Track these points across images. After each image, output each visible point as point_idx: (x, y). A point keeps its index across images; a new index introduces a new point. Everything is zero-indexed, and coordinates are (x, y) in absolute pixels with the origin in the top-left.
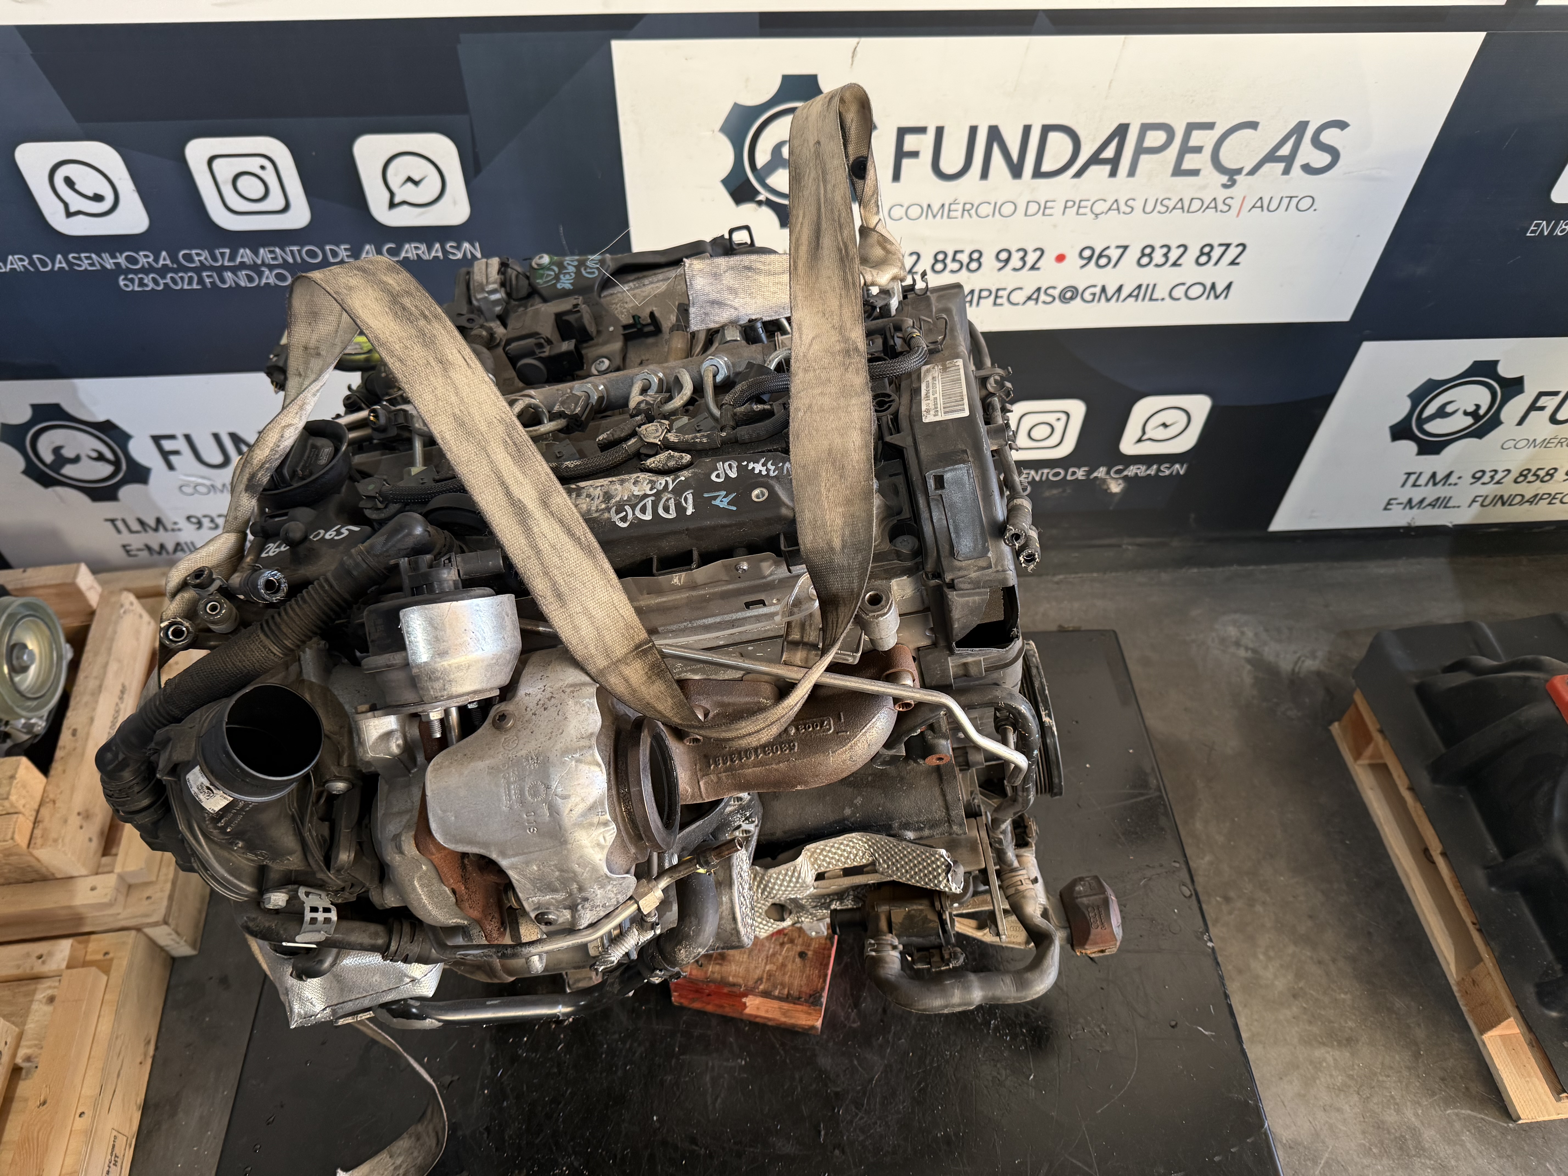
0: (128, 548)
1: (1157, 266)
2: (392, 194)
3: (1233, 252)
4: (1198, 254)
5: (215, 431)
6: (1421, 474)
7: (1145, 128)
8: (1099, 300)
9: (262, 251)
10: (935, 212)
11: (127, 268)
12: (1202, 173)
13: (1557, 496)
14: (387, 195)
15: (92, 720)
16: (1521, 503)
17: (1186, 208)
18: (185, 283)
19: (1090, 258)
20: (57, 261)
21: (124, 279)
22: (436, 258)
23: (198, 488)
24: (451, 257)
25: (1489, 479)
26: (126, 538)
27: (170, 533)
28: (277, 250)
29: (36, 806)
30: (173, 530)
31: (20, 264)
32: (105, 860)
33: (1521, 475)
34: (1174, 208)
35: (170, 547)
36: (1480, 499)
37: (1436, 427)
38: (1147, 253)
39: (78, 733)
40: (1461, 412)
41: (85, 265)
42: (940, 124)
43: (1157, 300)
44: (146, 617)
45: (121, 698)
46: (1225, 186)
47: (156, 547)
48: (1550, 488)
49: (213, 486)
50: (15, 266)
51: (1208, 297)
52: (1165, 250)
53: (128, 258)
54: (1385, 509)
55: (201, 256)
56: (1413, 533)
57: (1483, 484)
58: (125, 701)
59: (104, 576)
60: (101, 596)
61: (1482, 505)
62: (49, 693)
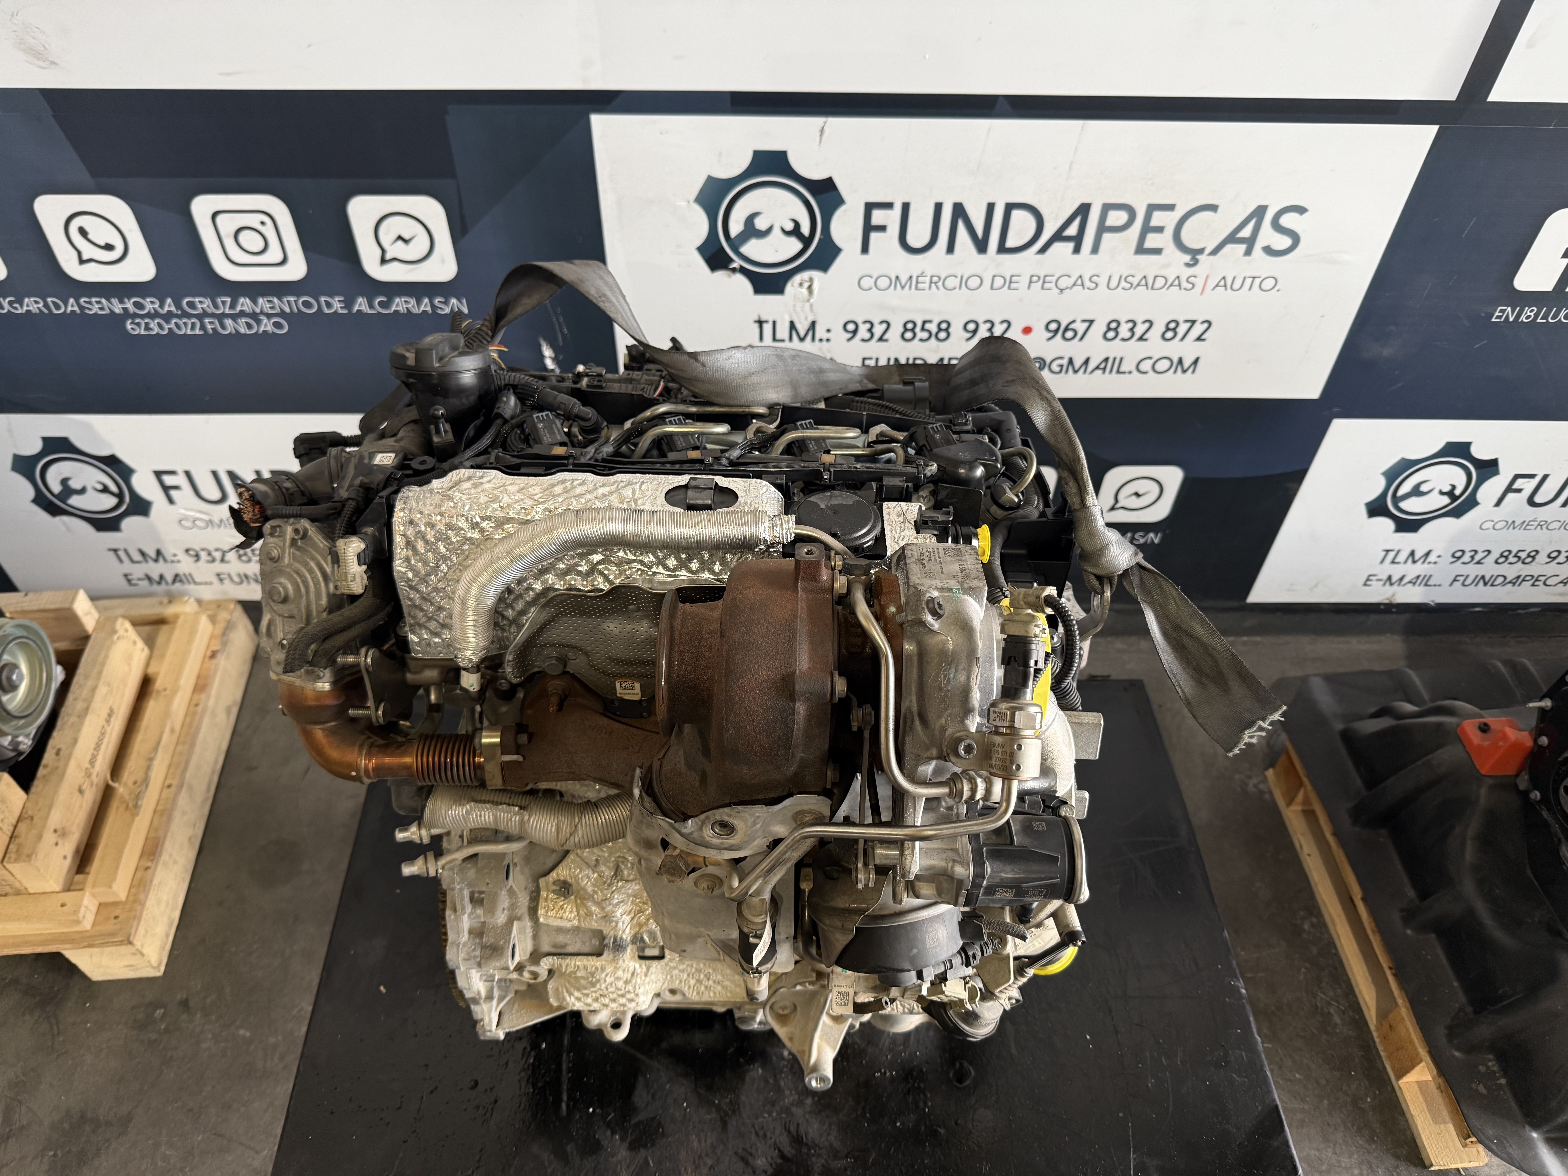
0: (130, 577)
1: (1123, 340)
2: (383, 251)
3: (1198, 329)
4: (1163, 329)
5: (214, 468)
6: (1399, 551)
7: (1107, 208)
8: (1067, 371)
9: (260, 300)
10: (903, 283)
11: (135, 313)
12: (1164, 252)
13: (1540, 578)
14: (379, 252)
15: (75, 741)
16: (1503, 584)
17: (1150, 285)
18: (187, 328)
19: (1056, 331)
20: (70, 304)
21: (132, 323)
22: (424, 312)
23: (197, 522)
24: (439, 312)
25: (1470, 559)
26: (127, 567)
27: (169, 565)
28: (275, 300)
29: (14, 821)
30: (172, 562)
31: (35, 306)
32: (79, 877)
33: (1502, 556)
34: (1138, 285)
35: (169, 577)
36: (1462, 579)
37: (1413, 505)
38: (1113, 327)
39: (62, 753)
40: (1436, 492)
41: (95, 309)
42: (906, 201)
43: (1124, 373)
44: (140, 644)
45: (108, 721)
46: (1188, 265)
47: (156, 577)
48: (1533, 569)
49: (211, 521)
50: (31, 308)
51: (1175, 372)
52: (1130, 325)
53: (136, 304)
54: (1365, 585)
55: (203, 304)
56: (1394, 610)
57: (1464, 563)
58: (112, 724)
59: (102, 603)
60: (98, 621)
61: (1463, 585)
62: (34, 714)
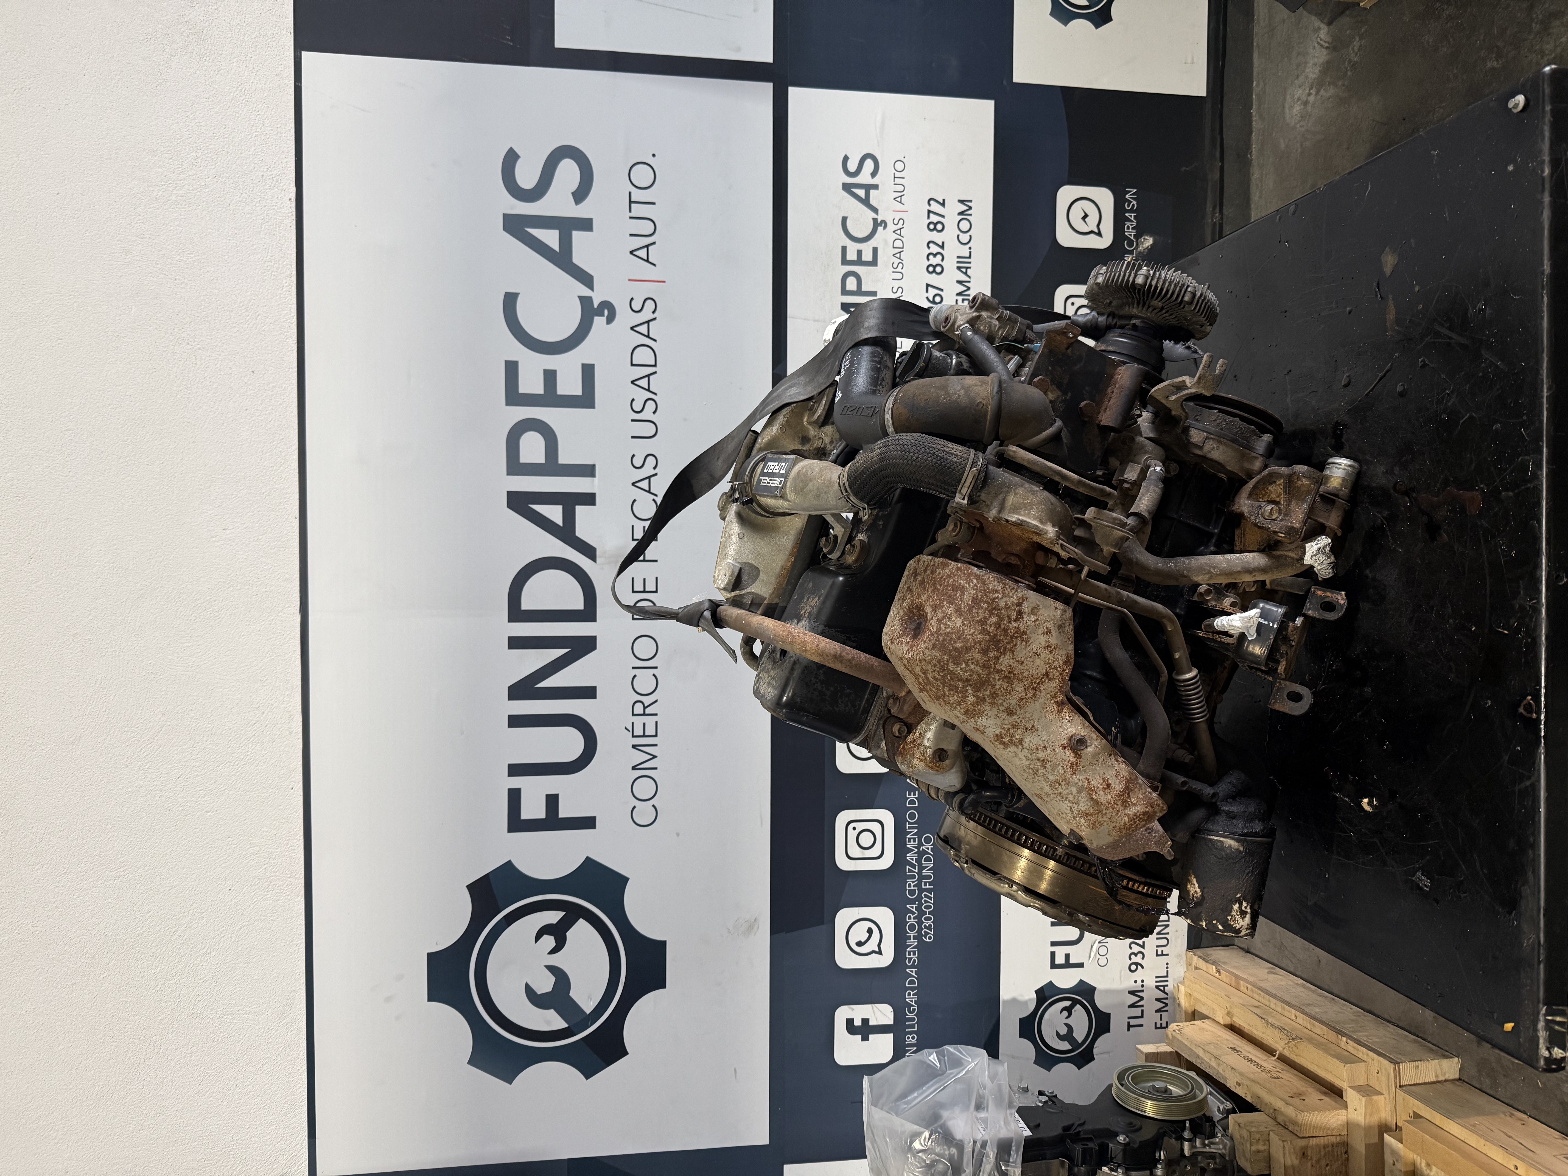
1: (943, 260)
3: (935, 207)
4: (935, 232)
7: (844, 292)
8: (969, 295)
9: (909, 846)
11: (917, 932)
12: (875, 246)
17: (901, 250)
18: (930, 902)
20: (910, 973)
21: (925, 937)
23: (1102, 953)
26: (1148, 1023)
27: (1146, 990)
28: (908, 837)
30: (1143, 986)
31: (912, 996)
34: (900, 258)
35: (1160, 994)
38: (932, 269)
41: (915, 957)
43: (970, 252)
46: (885, 228)
47: (1159, 1004)
49: (1099, 943)
50: (914, 1000)
51: (970, 215)
52: (931, 257)
53: (911, 929)
55: (911, 884)
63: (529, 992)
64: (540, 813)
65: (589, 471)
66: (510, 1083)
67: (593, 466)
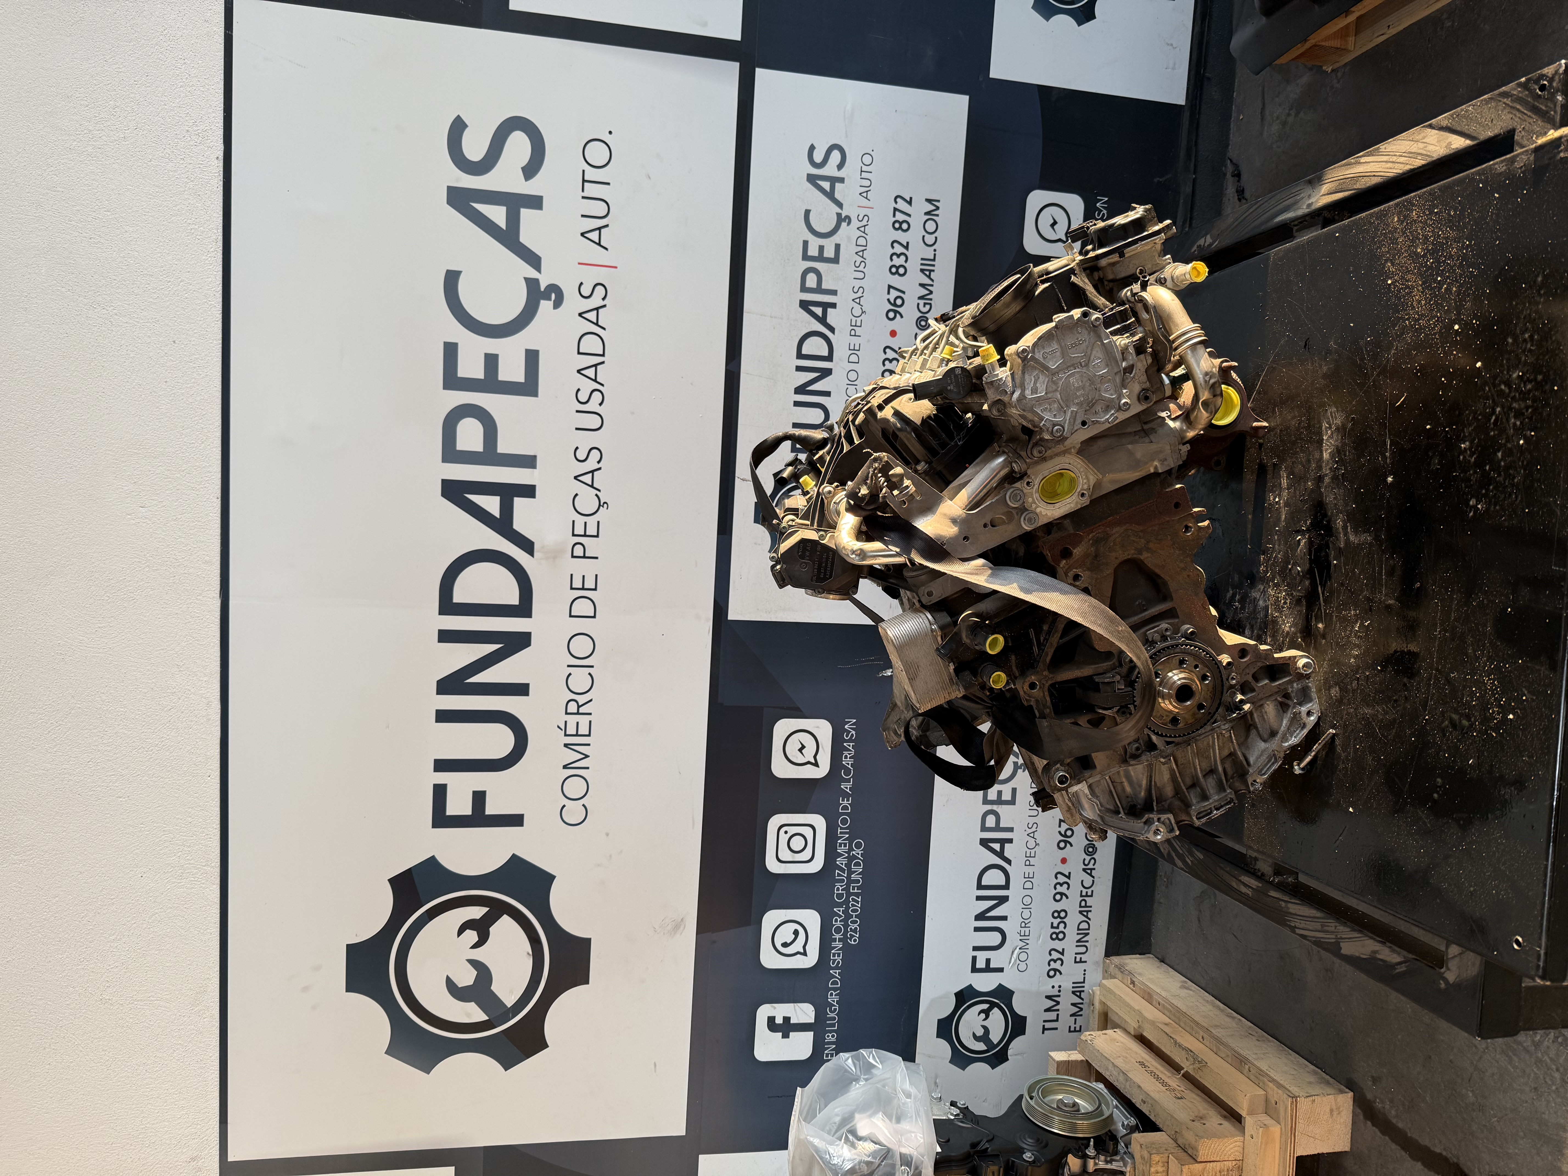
1: (906, 261)
2: (809, 763)
3: (902, 205)
4: (900, 231)
5: (971, 928)
7: (804, 289)
8: (931, 299)
9: (839, 851)
11: (843, 935)
12: (838, 242)
17: (864, 248)
18: (857, 905)
19: (896, 312)
20: (833, 974)
21: (850, 939)
22: (853, 747)
24: (854, 738)
26: (1062, 1026)
27: (1062, 995)
28: (839, 841)
29: (1173, 1144)
30: (1059, 991)
31: (834, 996)
34: (862, 257)
35: (1075, 999)
38: (895, 270)
41: (839, 959)
43: (935, 255)
44: (1109, 1031)
46: (849, 224)
47: (1073, 1009)
49: (1020, 949)
50: (836, 1000)
51: (937, 215)
52: (894, 257)
53: (837, 932)
55: (839, 888)
58: (1147, 1064)
60: (1079, 1052)
63: (451, 985)
64: (466, 809)
65: (529, 462)
66: (428, 1073)
67: (534, 458)
